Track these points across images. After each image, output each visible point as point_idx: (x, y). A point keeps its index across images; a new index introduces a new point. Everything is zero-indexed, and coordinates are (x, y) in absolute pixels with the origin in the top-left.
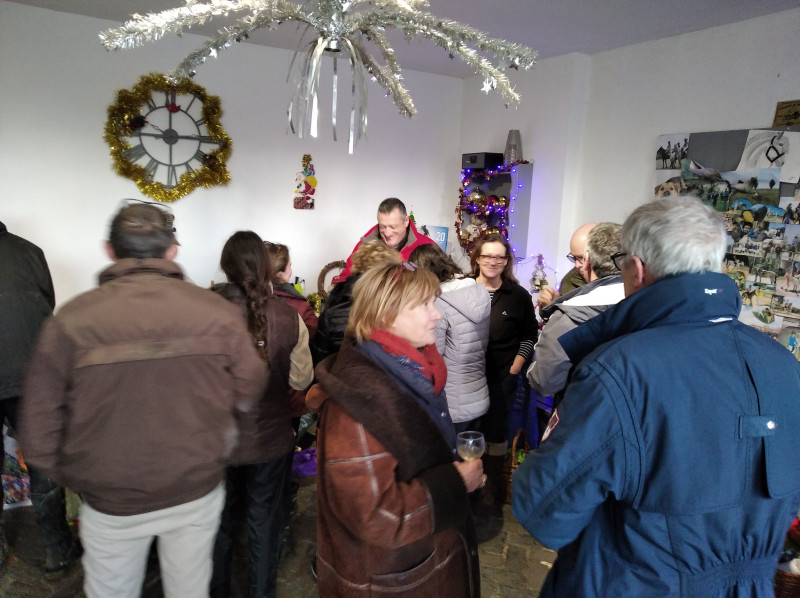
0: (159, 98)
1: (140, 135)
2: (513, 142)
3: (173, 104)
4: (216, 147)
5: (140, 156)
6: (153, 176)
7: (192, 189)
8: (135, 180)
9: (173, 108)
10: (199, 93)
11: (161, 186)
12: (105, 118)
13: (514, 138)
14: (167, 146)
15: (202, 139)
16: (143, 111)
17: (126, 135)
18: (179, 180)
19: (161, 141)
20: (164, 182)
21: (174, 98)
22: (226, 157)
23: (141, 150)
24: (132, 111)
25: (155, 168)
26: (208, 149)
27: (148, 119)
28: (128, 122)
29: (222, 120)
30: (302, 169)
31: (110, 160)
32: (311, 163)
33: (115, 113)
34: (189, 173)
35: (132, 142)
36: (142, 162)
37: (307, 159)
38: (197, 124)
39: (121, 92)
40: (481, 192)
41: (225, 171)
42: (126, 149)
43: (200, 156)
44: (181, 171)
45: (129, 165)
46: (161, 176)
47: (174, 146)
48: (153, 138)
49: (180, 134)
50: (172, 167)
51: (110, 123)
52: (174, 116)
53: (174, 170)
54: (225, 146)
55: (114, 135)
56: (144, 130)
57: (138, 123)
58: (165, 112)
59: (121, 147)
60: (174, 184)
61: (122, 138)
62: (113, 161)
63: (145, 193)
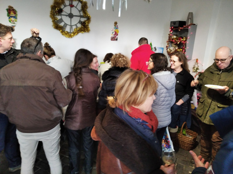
0: (67, 2)
1: (61, 15)
2: (190, 17)
3: (72, 4)
4: (85, 19)
5: (61, 22)
6: (65, 29)
7: (78, 33)
8: (60, 30)
9: (72, 6)
11: (68, 33)
12: (50, 9)
13: (191, 16)
14: (70, 19)
15: (81, 17)
16: (62, 7)
17: (56, 15)
18: (73, 30)
19: (68, 17)
20: (69, 31)
21: (72, 2)
22: (88, 23)
23: (61, 20)
24: (58, 7)
25: (66, 26)
26: (83, 20)
27: (63, 10)
28: (57, 11)
29: (88, 10)
30: (114, 27)
31: (51, 23)
32: (117, 25)
33: (53, 8)
34: (77, 28)
35: (59, 17)
36: (62, 24)
37: (116, 23)
38: (80, 11)
40: (176, 35)
41: (88, 28)
42: (57, 20)
43: (80, 22)
44: (74, 27)
45: (58, 25)
46: (68, 29)
47: (72, 19)
48: (65, 16)
49: (74, 14)
51: (51, 11)
52: (72, 8)
53: (72, 27)
54: (89, 19)
55: (53, 15)
57: (60, 11)
58: (69, 7)
59: (55, 19)
60: (72, 32)
61: (55, 16)
62: (53, 24)
63: (63, 34)
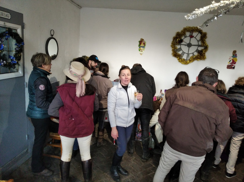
0: (188, 34)
3: (192, 35)
4: (203, 48)
5: (180, 51)
6: (182, 57)
7: (193, 61)
8: (177, 58)
10: (200, 31)
11: (184, 60)
12: (172, 40)
15: (199, 46)
16: (183, 38)
17: (177, 45)
18: (190, 58)
19: (187, 46)
20: (185, 59)
21: (192, 34)
22: (206, 51)
23: (180, 49)
24: (179, 38)
25: (184, 54)
26: (200, 49)
27: (184, 40)
28: (178, 41)
29: (206, 40)
30: (232, 55)
31: (171, 52)
33: (175, 39)
34: (193, 56)
35: (178, 47)
36: (180, 53)
37: (235, 52)
38: (198, 41)
39: (177, 33)
41: (205, 55)
43: (197, 51)
44: (191, 55)
45: (176, 53)
46: (185, 57)
47: (190, 48)
48: (184, 46)
49: (192, 44)
50: (188, 54)
51: (173, 42)
52: (192, 39)
53: (189, 55)
54: (206, 48)
56: (182, 43)
57: (181, 41)
58: (189, 38)
59: (175, 48)
60: (188, 59)
61: (175, 46)
62: (172, 52)
63: (179, 61)
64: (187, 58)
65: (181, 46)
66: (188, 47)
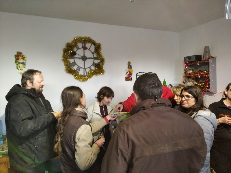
0: (80, 45)
1: (74, 58)
2: (207, 50)
3: (85, 47)
4: (99, 61)
5: (74, 66)
6: (79, 73)
7: (92, 76)
8: (73, 74)
9: (85, 48)
10: (93, 43)
11: (81, 76)
12: (62, 53)
14: (83, 62)
15: (95, 59)
16: (75, 50)
17: (69, 58)
18: (87, 73)
19: (81, 60)
20: (83, 74)
21: (85, 45)
22: (103, 64)
23: (74, 64)
24: (71, 50)
25: (80, 69)
26: (97, 62)
27: (77, 52)
28: (70, 54)
29: (101, 51)
31: (64, 68)
32: (131, 64)
33: (65, 51)
34: (90, 71)
35: (72, 61)
36: (75, 68)
37: (129, 63)
38: (93, 53)
39: (67, 43)
41: (103, 69)
42: (69, 63)
43: (94, 64)
44: (88, 70)
45: (71, 68)
46: (81, 72)
47: (85, 61)
48: (78, 59)
49: (87, 57)
50: (85, 69)
51: (64, 54)
52: (85, 51)
54: (102, 60)
55: (65, 59)
56: (75, 56)
57: (74, 54)
58: (82, 50)
59: (68, 63)
60: (86, 75)
61: (68, 60)
63: (76, 78)
64: (84, 74)
65: (75, 59)
66: (83, 60)
